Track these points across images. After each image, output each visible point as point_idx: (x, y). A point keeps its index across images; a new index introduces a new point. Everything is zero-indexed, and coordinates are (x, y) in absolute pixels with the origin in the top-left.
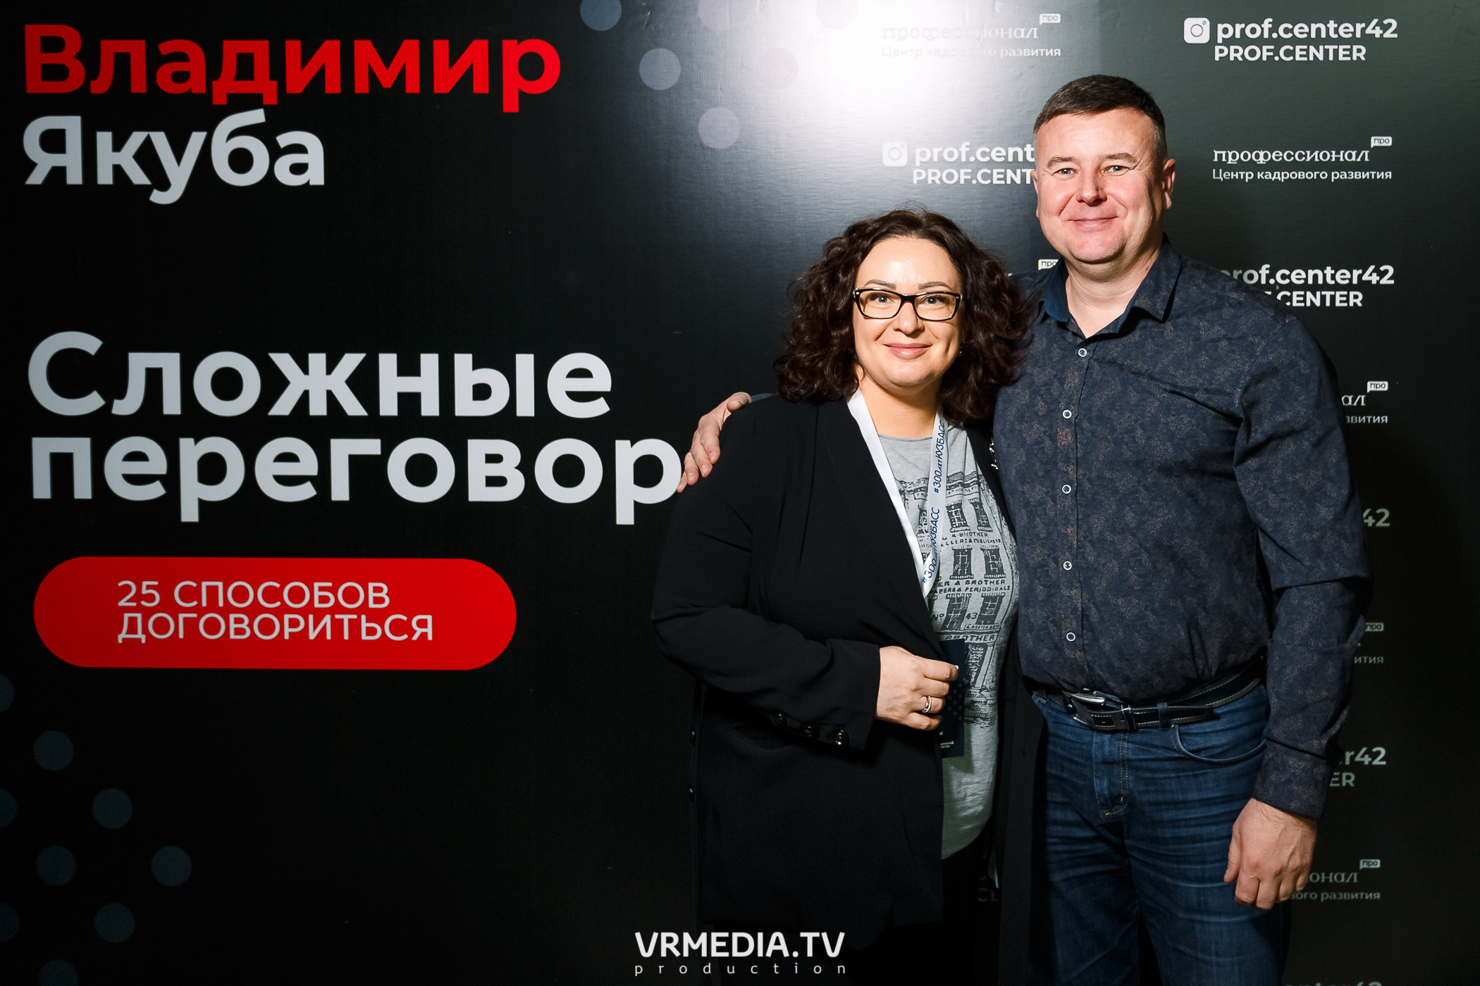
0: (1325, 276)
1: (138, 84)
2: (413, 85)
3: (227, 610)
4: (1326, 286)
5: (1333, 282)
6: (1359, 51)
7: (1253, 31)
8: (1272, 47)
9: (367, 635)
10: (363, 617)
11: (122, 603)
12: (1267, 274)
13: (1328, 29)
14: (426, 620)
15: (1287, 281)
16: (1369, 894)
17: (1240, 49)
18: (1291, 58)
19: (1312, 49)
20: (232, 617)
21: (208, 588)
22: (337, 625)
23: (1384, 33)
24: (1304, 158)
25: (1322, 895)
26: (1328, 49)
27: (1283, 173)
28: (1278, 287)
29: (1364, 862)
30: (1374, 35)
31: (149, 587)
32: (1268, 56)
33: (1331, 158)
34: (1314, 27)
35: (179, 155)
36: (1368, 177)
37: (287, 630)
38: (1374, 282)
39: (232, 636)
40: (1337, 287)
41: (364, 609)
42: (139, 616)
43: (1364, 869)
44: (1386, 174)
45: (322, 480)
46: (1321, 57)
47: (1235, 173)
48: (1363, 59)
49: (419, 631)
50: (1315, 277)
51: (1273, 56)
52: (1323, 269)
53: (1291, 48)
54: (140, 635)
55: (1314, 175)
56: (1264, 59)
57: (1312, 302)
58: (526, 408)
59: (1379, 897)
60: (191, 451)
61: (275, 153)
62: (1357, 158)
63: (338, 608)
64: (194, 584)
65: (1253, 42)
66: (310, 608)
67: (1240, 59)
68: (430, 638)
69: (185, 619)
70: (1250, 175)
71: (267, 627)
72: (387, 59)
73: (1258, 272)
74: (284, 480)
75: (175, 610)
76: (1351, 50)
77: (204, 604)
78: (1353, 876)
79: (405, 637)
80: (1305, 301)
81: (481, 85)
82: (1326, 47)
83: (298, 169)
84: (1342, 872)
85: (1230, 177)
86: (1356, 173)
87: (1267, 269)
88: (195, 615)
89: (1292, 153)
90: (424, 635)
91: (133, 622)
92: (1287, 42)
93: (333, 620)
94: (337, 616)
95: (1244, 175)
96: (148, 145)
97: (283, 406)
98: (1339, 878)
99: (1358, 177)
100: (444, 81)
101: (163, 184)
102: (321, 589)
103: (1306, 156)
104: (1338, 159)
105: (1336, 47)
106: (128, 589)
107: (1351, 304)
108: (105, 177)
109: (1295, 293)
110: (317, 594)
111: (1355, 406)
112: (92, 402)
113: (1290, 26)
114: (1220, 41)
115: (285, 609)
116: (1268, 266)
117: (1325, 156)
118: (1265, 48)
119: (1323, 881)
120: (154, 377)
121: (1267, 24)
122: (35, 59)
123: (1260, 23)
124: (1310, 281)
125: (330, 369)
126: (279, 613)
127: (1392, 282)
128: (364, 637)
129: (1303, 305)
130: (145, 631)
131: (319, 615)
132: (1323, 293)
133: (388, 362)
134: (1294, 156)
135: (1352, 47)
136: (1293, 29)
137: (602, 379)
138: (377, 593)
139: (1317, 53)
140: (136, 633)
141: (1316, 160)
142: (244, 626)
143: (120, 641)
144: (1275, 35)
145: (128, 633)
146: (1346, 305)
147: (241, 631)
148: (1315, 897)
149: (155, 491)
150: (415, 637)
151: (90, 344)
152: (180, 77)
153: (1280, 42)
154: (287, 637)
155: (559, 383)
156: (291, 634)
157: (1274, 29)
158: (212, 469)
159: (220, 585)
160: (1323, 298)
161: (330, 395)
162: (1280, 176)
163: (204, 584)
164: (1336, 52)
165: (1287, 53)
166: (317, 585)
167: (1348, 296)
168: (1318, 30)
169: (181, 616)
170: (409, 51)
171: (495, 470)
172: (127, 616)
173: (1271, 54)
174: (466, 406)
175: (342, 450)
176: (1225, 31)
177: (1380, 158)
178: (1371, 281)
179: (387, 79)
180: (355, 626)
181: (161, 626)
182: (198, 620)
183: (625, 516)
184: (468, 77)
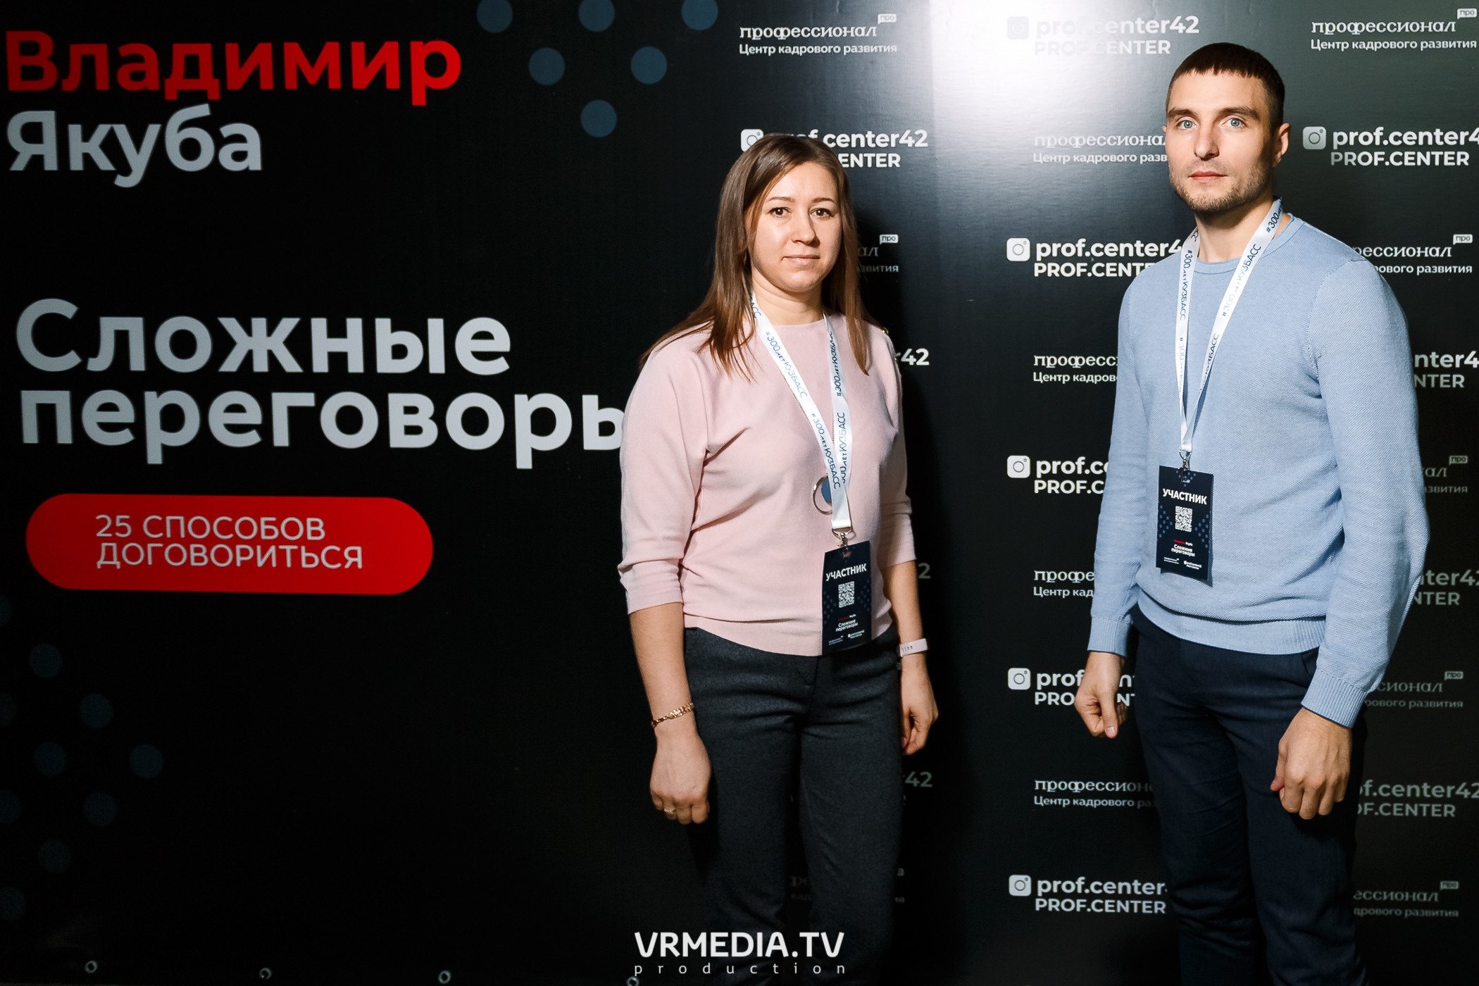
0: (1135, 249)
1: (102, 83)
2: (335, 83)
3: (188, 541)
4: (1136, 259)
5: (1142, 255)
6: (1164, 45)
9: (307, 563)
10: (303, 548)
11: (100, 534)
12: (1083, 248)
13: (1136, 26)
14: (357, 551)
15: (1101, 254)
18: (1103, 52)
19: (1122, 44)
20: (193, 546)
21: (172, 521)
22: (281, 555)
23: (1187, 28)
24: (1116, 143)
25: (1137, 803)
26: (1136, 44)
27: (1097, 156)
28: (1093, 260)
30: (1178, 30)
31: (122, 520)
32: (1082, 51)
34: (1123, 24)
35: (138, 144)
37: (239, 559)
39: (193, 563)
40: (1146, 259)
41: (303, 542)
42: (114, 545)
45: (265, 428)
46: (1129, 51)
47: (1053, 157)
48: (1168, 52)
49: (351, 560)
50: (1127, 250)
52: (1133, 243)
54: (115, 562)
55: (1124, 158)
56: (1079, 53)
57: (1123, 272)
58: (437, 366)
60: (155, 403)
61: (220, 142)
63: (281, 540)
64: (159, 518)
66: (256, 541)
68: (360, 566)
69: (153, 548)
70: (1067, 159)
71: (222, 555)
72: (312, 59)
73: (1075, 246)
74: (233, 428)
75: (144, 541)
77: (169, 535)
79: (339, 565)
80: (1117, 272)
81: (393, 82)
82: (1134, 42)
83: (239, 156)
87: (1083, 243)
88: (161, 545)
89: (1105, 139)
90: (355, 564)
91: (109, 549)
93: (278, 551)
94: (281, 547)
95: (1062, 158)
96: (111, 136)
97: (231, 364)
100: (362, 78)
101: (125, 169)
102: (267, 523)
103: (1117, 141)
104: (1146, 143)
105: (1143, 42)
106: (104, 522)
108: (76, 164)
109: (1108, 265)
110: (264, 527)
112: (70, 360)
115: (236, 540)
116: (1083, 240)
117: (1135, 141)
120: (122, 338)
122: (15, 62)
124: (1122, 254)
125: (270, 333)
126: (233, 544)
128: (304, 565)
129: (1114, 275)
130: (120, 558)
131: (266, 546)
132: (1133, 265)
133: (319, 326)
134: (1107, 141)
135: (1158, 42)
137: (502, 340)
138: (314, 527)
139: (1126, 48)
140: (112, 560)
141: (1127, 144)
142: (202, 554)
143: (99, 567)
145: (105, 560)
147: (200, 559)
148: (1132, 805)
149: (125, 437)
150: (347, 566)
151: (67, 309)
152: (138, 76)
154: (239, 564)
155: (465, 344)
158: (172, 419)
159: (181, 518)
161: (271, 354)
162: (1094, 159)
163: (169, 518)
164: (1143, 46)
165: (1099, 47)
166: (263, 520)
168: (1127, 27)
169: (150, 546)
170: (331, 52)
171: (412, 420)
172: (104, 545)
173: (1085, 48)
174: (386, 364)
175: (282, 402)
179: (313, 77)
180: (296, 555)
181: (133, 554)
182: (163, 549)
183: (524, 461)
184: (381, 75)
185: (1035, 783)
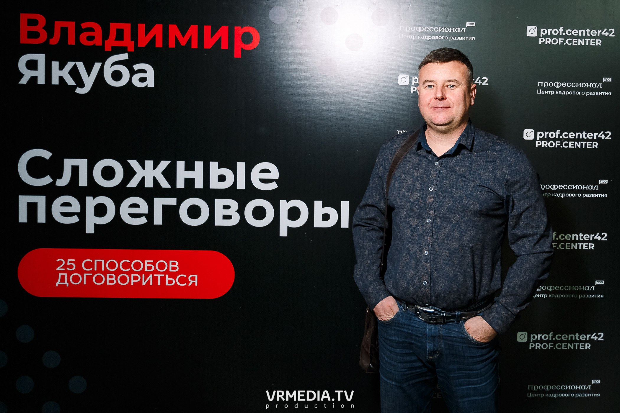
0: (583, 135)
1: (71, 41)
2: (195, 45)
3: (106, 272)
4: (583, 140)
5: (586, 138)
6: (599, 42)
7: (555, 32)
8: (563, 39)
9: (168, 283)
10: (167, 276)
11: (58, 269)
12: (559, 134)
13: (586, 32)
14: (195, 277)
15: (567, 137)
16: (595, 394)
17: (550, 39)
18: (571, 44)
19: (579, 40)
20: (108, 275)
21: (98, 262)
22: (155, 279)
23: (609, 34)
24: (575, 86)
25: (576, 394)
26: (586, 41)
27: (566, 92)
28: (563, 140)
29: (593, 381)
30: (605, 35)
31: (70, 262)
32: (561, 43)
33: (586, 86)
34: (580, 31)
35: (89, 72)
36: (601, 95)
37: (133, 281)
38: (603, 138)
39: (108, 283)
40: (588, 140)
41: (167, 272)
42: (66, 274)
43: (593, 384)
44: (609, 93)
45: (150, 216)
46: (583, 44)
47: (546, 92)
48: (600, 45)
49: (192, 282)
50: (579, 135)
51: (563, 43)
52: (582, 133)
53: (571, 40)
54: (66, 283)
55: (579, 93)
56: (560, 44)
57: (577, 146)
58: (241, 185)
59: (599, 396)
60: (91, 202)
61: (133, 72)
62: (597, 86)
63: (156, 272)
64: (91, 261)
65: (555, 37)
66: (143, 271)
67: (550, 44)
68: (196, 285)
69: (87, 276)
70: (553, 92)
71: (123, 279)
72: (183, 33)
73: (555, 133)
74: (133, 216)
75: (82, 272)
76: (595, 41)
77: (96, 269)
78: (589, 387)
79: (185, 284)
80: (574, 146)
81: (225, 45)
82: (585, 40)
83: (143, 80)
84: (584, 385)
85: (545, 93)
86: (596, 93)
87: (559, 132)
88: (91, 274)
89: (570, 84)
90: (194, 283)
91: (63, 277)
92: (569, 37)
93: (153, 277)
94: (155, 275)
95: (550, 92)
96: (75, 68)
97: (133, 183)
98: (583, 387)
99: (597, 94)
100: (209, 43)
101: (81, 85)
102: (148, 263)
103: (576, 85)
104: (589, 86)
105: (589, 40)
106: (61, 263)
107: (593, 147)
108: (55, 81)
109: (570, 142)
110: (146, 265)
111: (594, 190)
112: (47, 180)
113: (571, 31)
114: (541, 36)
115: (132, 272)
116: (559, 131)
117: (584, 85)
118: (560, 39)
119: (576, 389)
120: (75, 170)
121: (561, 29)
122: (25, 29)
123: (558, 29)
124: (577, 137)
125: (154, 168)
126: (130, 274)
127: (610, 138)
128: (167, 284)
129: (573, 147)
130: (68, 281)
131: (147, 274)
132: (582, 142)
133: (181, 165)
134: (571, 85)
135: (596, 40)
136: (572, 31)
137: (275, 173)
138: (173, 265)
139: (581, 42)
140: (64, 282)
141: (580, 87)
142: (113, 279)
143: (57, 286)
144: (564, 34)
145: (60, 282)
146: (591, 147)
147: (112, 281)
148: (573, 396)
149: (75, 219)
150: (190, 285)
151: (46, 154)
152: (90, 38)
153: (566, 37)
154: (132, 284)
155: (256, 175)
156: (134, 282)
157: (564, 31)
158: (100, 210)
159: (103, 261)
160: (582, 144)
161: (154, 179)
162: (565, 93)
163: (96, 261)
164: (589, 42)
165: (569, 42)
166: (146, 261)
167: (592, 144)
168: (582, 32)
169: (85, 275)
170: (193, 30)
171: (227, 212)
172: (60, 274)
173: (563, 42)
174: (214, 184)
175: (159, 202)
176: (544, 32)
177: (606, 87)
178: (602, 138)
179: (183, 42)
180: (163, 279)
181: (76, 279)
182: (92, 276)
183: (283, 233)
184: (219, 42)
185: (528, 387)
